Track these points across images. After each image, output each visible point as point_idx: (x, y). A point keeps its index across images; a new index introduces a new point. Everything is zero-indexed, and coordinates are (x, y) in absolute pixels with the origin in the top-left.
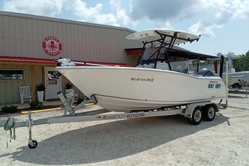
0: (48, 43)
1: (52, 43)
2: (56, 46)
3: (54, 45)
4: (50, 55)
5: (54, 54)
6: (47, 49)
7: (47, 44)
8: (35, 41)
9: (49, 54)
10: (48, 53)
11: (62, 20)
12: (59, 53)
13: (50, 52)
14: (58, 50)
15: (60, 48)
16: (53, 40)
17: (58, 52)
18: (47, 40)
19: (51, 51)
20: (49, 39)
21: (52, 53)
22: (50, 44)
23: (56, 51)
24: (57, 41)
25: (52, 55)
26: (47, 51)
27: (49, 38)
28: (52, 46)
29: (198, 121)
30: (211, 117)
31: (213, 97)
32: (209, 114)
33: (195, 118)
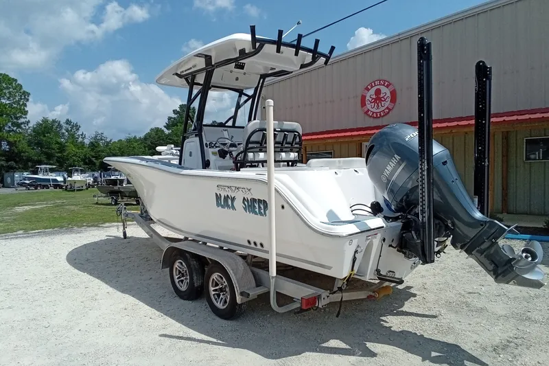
0: (370, 94)
1: (378, 92)
2: (385, 97)
3: (382, 95)
4: (374, 117)
5: (380, 115)
6: (369, 106)
7: (368, 98)
9: (371, 116)
10: (369, 115)
12: (390, 110)
13: (373, 113)
14: (387, 104)
15: (393, 98)
16: (378, 87)
17: (387, 108)
18: (368, 90)
19: (374, 110)
20: (372, 87)
21: (376, 113)
22: (374, 97)
23: (383, 108)
24: (387, 86)
25: (377, 117)
26: (368, 110)
27: (372, 85)
28: (378, 98)
29: (182, 289)
30: (220, 307)
31: (255, 244)
32: (211, 288)
33: (176, 278)
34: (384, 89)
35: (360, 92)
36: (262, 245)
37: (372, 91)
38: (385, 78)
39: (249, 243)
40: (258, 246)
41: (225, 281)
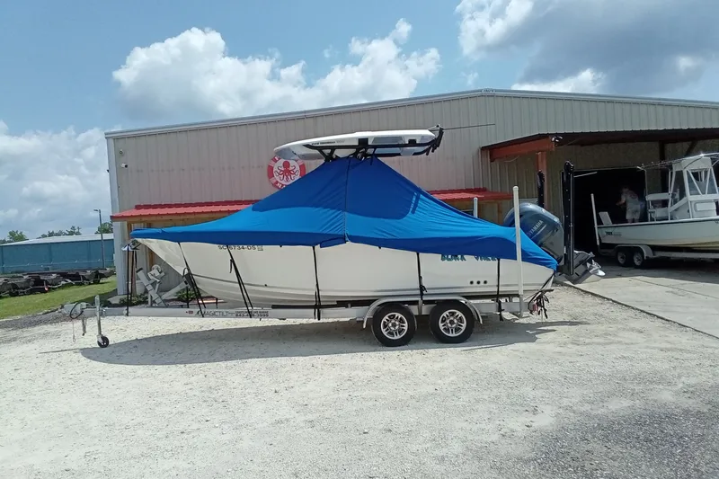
0: (278, 165)
1: (286, 165)
2: (295, 170)
6: (277, 178)
7: (275, 169)
8: (243, 167)
10: (278, 187)
11: (305, 112)
15: (303, 172)
16: (286, 160)
18: (276, 161)
19: (283, 182)
20: (280, 159)
22: (283, 169)
26: (277, 182)
28: (287, 171)
29: (396, 338)
30: (454, 335)
31: (478, 283)
32: (441, 325)
33: (383, 331)
34: (292, 163)
35: (266, 162)
36: (485, 282)
37: (280, 163)
39: (472, 283)
40: (482, 283)
41: (459, 314)
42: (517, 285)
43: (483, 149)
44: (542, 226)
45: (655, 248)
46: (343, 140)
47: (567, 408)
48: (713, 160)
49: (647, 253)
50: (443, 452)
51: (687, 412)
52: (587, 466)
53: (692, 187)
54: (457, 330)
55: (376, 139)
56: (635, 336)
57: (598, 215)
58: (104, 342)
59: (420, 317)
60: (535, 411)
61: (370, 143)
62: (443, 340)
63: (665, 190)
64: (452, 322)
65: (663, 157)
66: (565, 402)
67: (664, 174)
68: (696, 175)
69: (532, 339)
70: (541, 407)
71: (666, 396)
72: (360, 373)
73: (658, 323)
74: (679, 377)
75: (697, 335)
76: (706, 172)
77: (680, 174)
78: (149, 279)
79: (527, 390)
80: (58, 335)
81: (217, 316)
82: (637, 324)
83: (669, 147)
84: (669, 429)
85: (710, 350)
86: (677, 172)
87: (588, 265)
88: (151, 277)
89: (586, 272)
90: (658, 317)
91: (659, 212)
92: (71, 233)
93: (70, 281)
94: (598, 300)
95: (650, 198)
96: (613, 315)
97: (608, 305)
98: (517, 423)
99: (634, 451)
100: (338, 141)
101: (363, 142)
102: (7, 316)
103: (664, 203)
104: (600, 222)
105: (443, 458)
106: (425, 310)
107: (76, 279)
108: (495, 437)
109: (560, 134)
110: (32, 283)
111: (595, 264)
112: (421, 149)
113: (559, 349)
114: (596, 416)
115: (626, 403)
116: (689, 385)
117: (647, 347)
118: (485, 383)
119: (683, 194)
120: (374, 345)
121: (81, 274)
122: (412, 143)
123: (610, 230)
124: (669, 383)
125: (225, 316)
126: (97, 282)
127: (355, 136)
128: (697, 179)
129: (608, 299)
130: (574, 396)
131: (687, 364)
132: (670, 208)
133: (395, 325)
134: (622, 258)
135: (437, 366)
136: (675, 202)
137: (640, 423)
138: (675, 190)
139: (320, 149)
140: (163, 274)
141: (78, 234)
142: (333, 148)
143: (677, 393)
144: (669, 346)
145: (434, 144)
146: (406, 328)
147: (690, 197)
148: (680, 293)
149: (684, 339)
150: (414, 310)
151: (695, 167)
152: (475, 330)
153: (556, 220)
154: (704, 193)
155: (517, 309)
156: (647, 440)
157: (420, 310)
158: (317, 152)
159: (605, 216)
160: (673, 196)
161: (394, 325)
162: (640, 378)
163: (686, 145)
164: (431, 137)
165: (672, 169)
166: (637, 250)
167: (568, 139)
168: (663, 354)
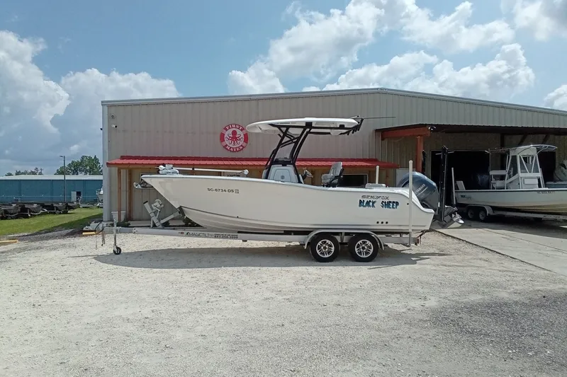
0: (229, 133)
1: (234, 133)
2: (240, 138)
3: (237, 136)
4: (231, 151)
5: (236, 150)
6: (227, 142)
7: (226, 136)
8: (202, 133)
9: (229, 150)
10: (227, 149)
12: (243, 147)
13: (231, 148)
14: (241, 142)
15: (246, 139)
16: (234, 129)
18: (227, 130)
19: (231, 146)
20: (229, 128)
21: (233, 148)
22: (231, 136)
23: (238, 146)
24: (242, 130)
25: (233, 151)
26: (227, 145)
27: (229, 126)
28: (234, 137)
29: (326, 256)
30: (365, 256)
31: (382, 223)
32: (356, 249)
33: (318, 251)
34: (239, 132)
35: (219, 130)
36: (387, 223)
37: (230, 131)
38: (240, 123)
39: (378, 222)
40: (384, 223)
41: (369, 243)
42: (408, 226)
43: (377, 131)
44: (424, 188)
45: (494, 208)
46: (295, 122)
47: (445, 298)
48: (538, 150)
49: (489, 211)
50: (376, 316)
51: (516, 303)
52: (460, 323)
53: (523, 168)
54: (367, 253)
55: (317, 122)
56: (482, 263)
57: (455, 182)
58: (118, 251)
59: (342, 243)
60: (425, 298)
61: (313, 125)
62: (357, 259)
63: (503, 168)
64: (363, 248)
65: (502, 145)
66: (443, 295)
67: (503, 157)
68: (525, 159)
69: (414, 262)
70: (428, 297)
71: (504, 295)
72: (308, 276)
73: (497, 256)
74: (511, 285)
75: (522, 264)
76: (533, 158)
77: (514, 158)
78: (152, 209)
79: (418, 289)
80: (74, 246)
81: (201, 237)
82: (484, 256)
83: (507, 138)
84: (506, 309)
85: (530, 272)
86: (512, 156)
87: (453, 216)
88: (154, 208)
89: (452, 221)
90: (497, 252)
91: (498, 183)
92: (33, 173)
93: (46, 211)
94: (456, 241)
95: (492, 173)
96: (467, 250)
97: (463, 244)
98: (416, 304)
99: (486, 319)
100: (292, 122)
101: (309, 125)
102: (16, 232)
103: (502, 178)
104: (457, 188)
105: (376, 318)
106: (346, 239)
107: (51, 209)
108: (404, 310)
109: (435, 125)
110: (19, 210)
111: (457, 215)
112: (345, 131)
113: (434, 268)
114: (463, 302)
115: (480, 297)
116: (517, 290)
117: (491, 269)
118: (390, 283)
119: (515, 172)
120: (312, 260)
121: (55, 205)
122: (342, 127)
123: (463, 194)
124: (505, 288)
125: (206, 237)
126: (66, 213)
127: (303, 121)
128: (526, 162)
129: (463, 240)
130: (448, 292)
131: (515, 278)
132: (506, 181)
133: (327, 247)
134: (471, 214)
135: (358, 274)
136: (510, 177)
137: (489, 306)
138: (510, 169)
139: (279, 127)
140: (163, 206)
141: (41, 174)
142: (288, 127)
143: (510, 293)
144: (505, 269)
145: (356, 128)
146: (333, 250)
147: (520, 174)
148: (511, 239)
149: (514, 266)
150: (338, 238)
151: (525, 153)
152: (378, 254)
153: (434, 184)
154: (530, 172)
155: (406, 241)
156: (493, 314)
157: (342, 239)
158: (276, 129)
159: (461, 184)
160: (509, 173)
161: (325, 248)
162: (487, 285)
163: (519, 137)
164: (354, 123)
165: (509, 154)
166: (482, 209)
167: (439, 128)
168: (501, 273)
